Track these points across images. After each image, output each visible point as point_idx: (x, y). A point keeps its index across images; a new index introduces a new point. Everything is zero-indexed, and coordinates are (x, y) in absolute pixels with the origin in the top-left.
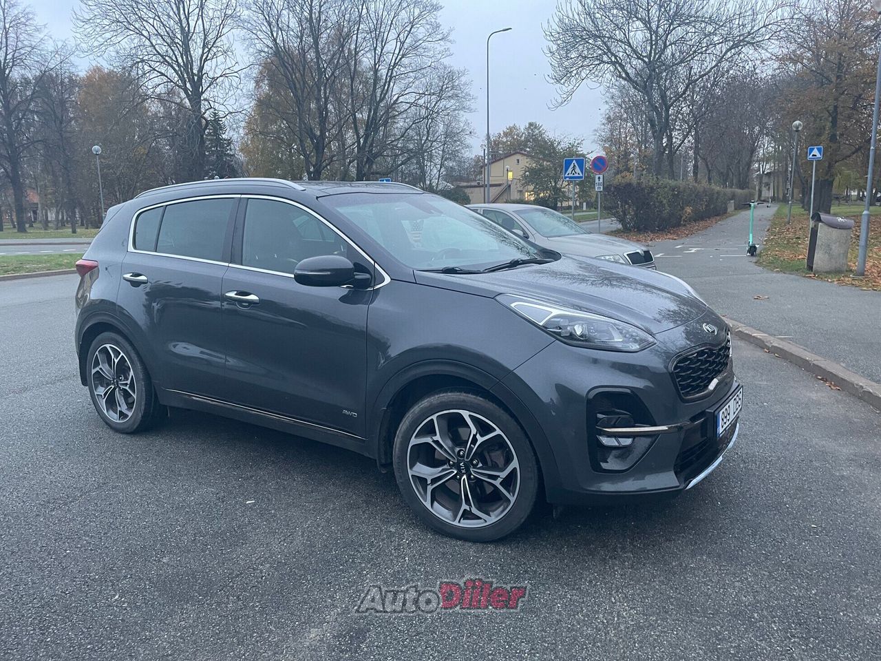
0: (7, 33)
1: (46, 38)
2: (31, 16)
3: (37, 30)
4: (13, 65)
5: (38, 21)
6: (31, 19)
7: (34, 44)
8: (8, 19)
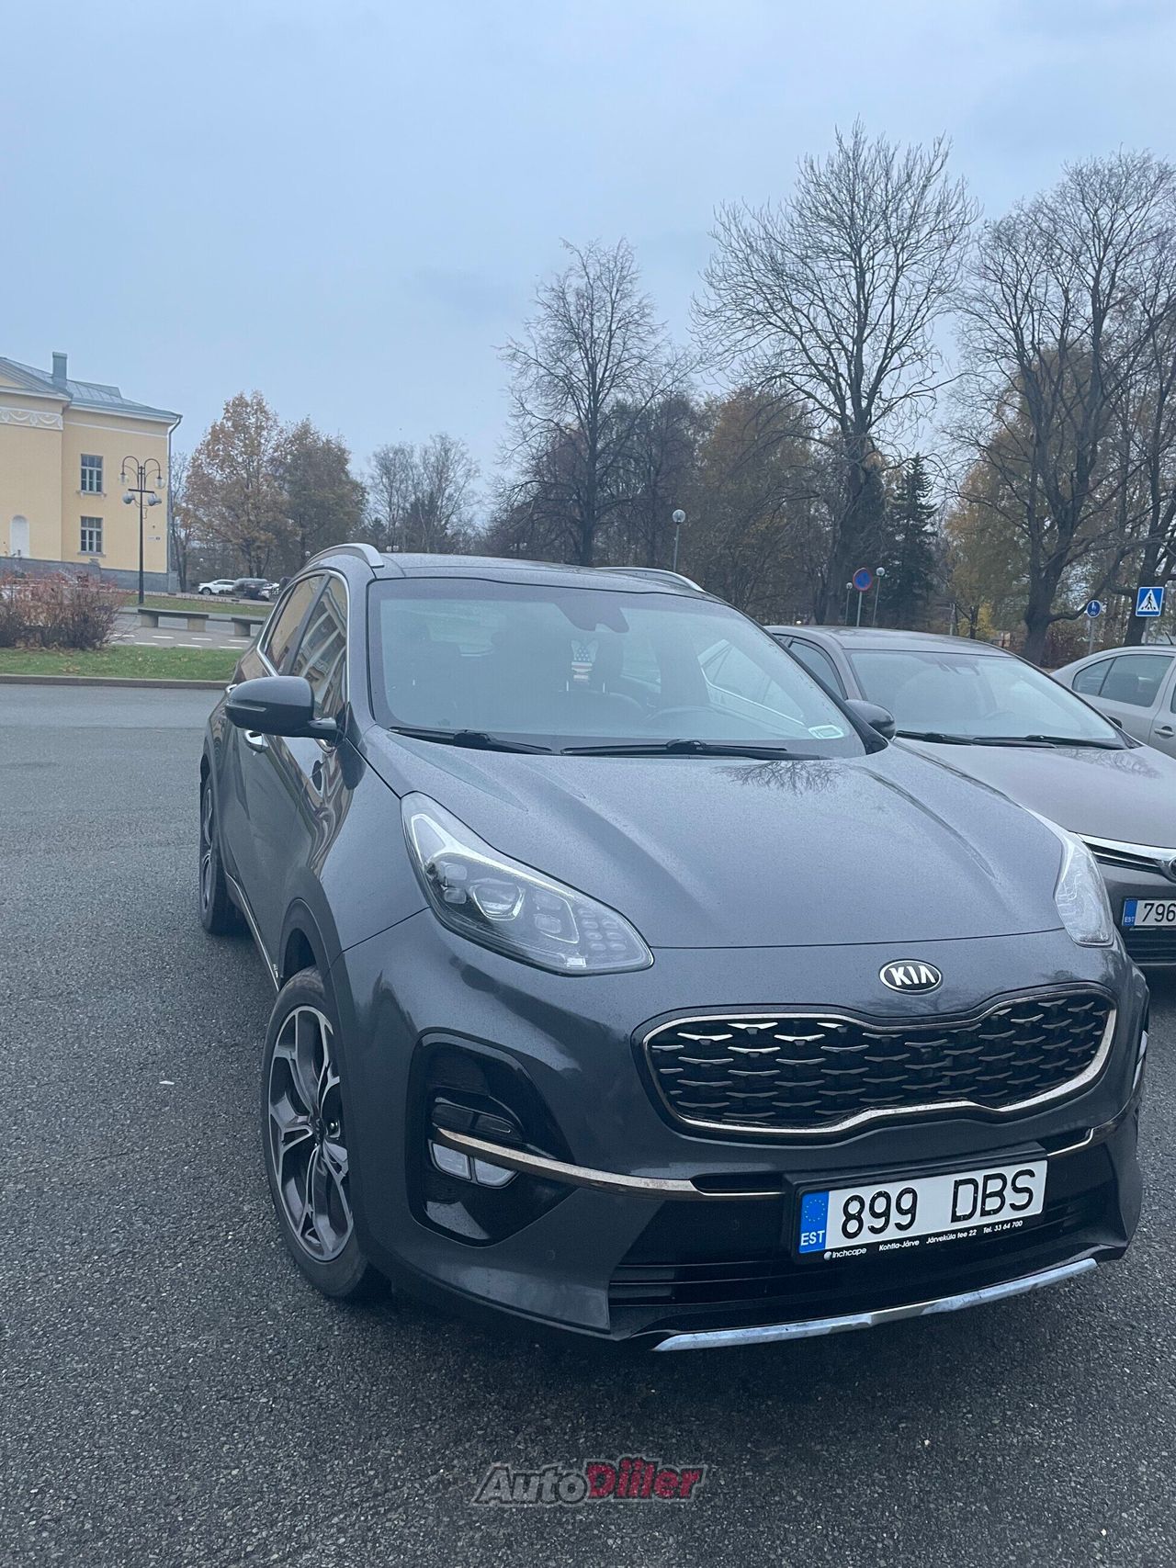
0: (611, 337)
1: (664, 343)
2: (647, 311)
3: (653, 332)
4: (611, 386)
5: (656, 319)
6: (649, 315)
7: (645, 352)
8: (618, 316)
